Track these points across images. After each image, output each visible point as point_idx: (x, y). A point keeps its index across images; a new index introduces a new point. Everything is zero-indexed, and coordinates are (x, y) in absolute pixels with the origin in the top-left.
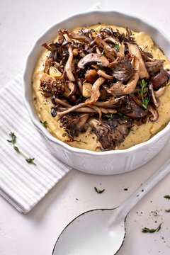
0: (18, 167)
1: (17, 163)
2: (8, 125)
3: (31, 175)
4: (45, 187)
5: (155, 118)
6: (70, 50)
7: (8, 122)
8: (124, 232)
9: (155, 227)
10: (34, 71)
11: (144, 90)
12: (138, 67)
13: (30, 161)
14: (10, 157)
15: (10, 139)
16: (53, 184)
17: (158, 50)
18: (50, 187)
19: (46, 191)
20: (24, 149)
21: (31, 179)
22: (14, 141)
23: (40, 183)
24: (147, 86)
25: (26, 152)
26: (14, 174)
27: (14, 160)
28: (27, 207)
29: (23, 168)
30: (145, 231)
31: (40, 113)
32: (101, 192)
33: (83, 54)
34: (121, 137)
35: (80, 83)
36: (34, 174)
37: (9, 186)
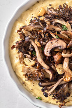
6: (33, 43)
10: (12, 64)
31: (32, 92)
33: (44, 43)
35: (53, 67)
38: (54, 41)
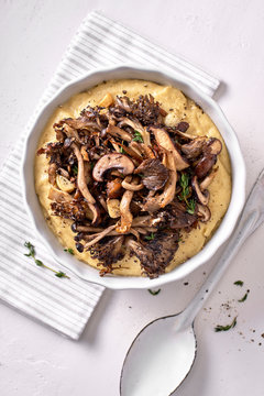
0: (49, 286)
1: (47, 281)
2: (19, 233)
3: (68, 293)
4: (88, 304)
5: (207, 218)
6: (77, 153)
7: (17, 228)
8: (194, 350)
9: (229, 322)
10: (35, 181)
11: (186, 191)
12: (173, 164)
13: (61, 275)
14: (35, 274)
15: (28, 252)
16: (97, 299)
17: (194, 107)
18: (94, 303)
19: (91, 310)
20: (48, 261)
21: (69, 297)
22: (33, 253)
23: (81, 300)
24: (190, 184)
25: (53, 264)
26: (47, 296)
27: (41, 278)
28: (75, 336)
29: (54, 285)
30: (219, 329)
31: (60, 237)
32: (156, 293)
33: (96, 156)
34: (169, 254)
35: (102, 201)
36: (71, 290)
37: (45, 315)
38: (113, 157)
